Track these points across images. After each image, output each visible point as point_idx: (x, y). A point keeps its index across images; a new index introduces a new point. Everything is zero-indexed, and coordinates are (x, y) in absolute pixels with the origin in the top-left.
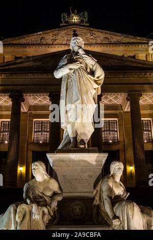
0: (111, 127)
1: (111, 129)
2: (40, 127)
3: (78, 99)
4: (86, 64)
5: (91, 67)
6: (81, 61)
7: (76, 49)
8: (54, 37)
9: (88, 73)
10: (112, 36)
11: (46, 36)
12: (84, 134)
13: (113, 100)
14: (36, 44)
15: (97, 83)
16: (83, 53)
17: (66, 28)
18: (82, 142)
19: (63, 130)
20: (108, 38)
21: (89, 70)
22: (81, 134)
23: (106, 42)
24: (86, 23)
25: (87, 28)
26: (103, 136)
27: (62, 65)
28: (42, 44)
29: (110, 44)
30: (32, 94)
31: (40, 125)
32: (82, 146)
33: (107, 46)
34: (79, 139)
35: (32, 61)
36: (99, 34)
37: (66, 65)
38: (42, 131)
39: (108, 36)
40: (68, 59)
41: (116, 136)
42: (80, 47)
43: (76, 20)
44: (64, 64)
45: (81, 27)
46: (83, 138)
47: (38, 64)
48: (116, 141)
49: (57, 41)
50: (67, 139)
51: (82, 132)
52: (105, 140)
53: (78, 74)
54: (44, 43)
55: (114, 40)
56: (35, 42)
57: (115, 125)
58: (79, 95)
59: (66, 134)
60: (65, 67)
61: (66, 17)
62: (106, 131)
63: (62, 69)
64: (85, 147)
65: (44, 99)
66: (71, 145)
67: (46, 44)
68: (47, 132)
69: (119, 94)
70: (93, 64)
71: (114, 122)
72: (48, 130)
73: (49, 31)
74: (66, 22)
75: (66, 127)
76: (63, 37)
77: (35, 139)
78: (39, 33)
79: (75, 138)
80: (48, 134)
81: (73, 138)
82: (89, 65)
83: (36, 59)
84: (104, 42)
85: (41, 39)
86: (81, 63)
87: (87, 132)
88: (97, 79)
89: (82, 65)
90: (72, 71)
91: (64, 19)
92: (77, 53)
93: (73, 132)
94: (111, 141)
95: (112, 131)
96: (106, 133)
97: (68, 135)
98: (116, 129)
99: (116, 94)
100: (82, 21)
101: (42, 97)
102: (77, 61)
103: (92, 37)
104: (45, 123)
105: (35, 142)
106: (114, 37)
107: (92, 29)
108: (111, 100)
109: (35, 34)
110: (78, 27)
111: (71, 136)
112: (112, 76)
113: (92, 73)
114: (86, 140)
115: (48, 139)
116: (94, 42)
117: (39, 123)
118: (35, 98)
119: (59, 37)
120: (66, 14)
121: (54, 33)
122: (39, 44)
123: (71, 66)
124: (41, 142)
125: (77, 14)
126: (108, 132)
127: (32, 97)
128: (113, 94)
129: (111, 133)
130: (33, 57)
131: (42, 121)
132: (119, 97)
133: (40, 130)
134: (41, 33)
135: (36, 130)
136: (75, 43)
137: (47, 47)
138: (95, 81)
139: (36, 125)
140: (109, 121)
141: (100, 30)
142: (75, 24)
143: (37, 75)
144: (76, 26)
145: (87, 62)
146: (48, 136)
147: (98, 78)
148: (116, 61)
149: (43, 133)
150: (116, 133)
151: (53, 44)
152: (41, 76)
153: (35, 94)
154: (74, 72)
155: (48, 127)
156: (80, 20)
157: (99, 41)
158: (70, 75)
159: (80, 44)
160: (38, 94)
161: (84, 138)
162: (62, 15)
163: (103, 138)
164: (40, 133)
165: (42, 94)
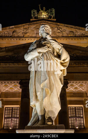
0: (77, 113)
1: (77, 116)
2: (11, 113)
3: (46, 79)
4: (53, 48)
5: (58, 51)
6: (49, 45)
7: (44, 35)
8: (25, 30)
9: (55, 56)
10: (77, 29)
11: (17, 30)
12: (52, 112)
13: (79, 88)
14: (8, 37)
15: (63, 65)
16: (51, 38)
17: (35, 22)
18: (50, 119)
19: (32, 108)
20: (73, 32)
21: (55, 54)
22: (49, 111)
23: (72, 36)
24: (53, 18)
25: (54, 23)
26: (70, 122)
27: (31, 49)
28: (14, 37)
29: (75, 37)
30: (3, 82)
31: (11, 111)
32: (50, 123)
33: (72, 39)
34: (47, 116)
35: (4, 51)
36: (65, 28)
37: (35, 49)
38: (12, 117)
39: (73, 30)
40: (37, 44)
41: (82, 122)
42: (48, 34)
43: (44, 16)
44: (34, 48)
45: (49, 22)
46: (50, 116)
47: (10, 54)
48: (83, 127)
49: (28, 35)
50: (36, 117)
51: (49, 109)
52: (72, 126)
53: (46, 57)
54: (15, 36)
55: (79, 33)
56: (7, 35)
57: (81, 111)
58: (47, 76)
59: (35, 113)
60: (35, 51)
61: (36, 13)
62: (73, 117)
63: (31, 53)
64: (53, 124)
65: (15, 86)
66: (40, 122)
67: (18, 37)
68: (17, 118)
69: (84, 82)
70: (60, 48)
71: (79, 109)
72: (18, 116)
73: (20, 25)
74: (35, 18)
75: (35, 105)
76: (33, 31)
77: (5, 125)
78: (11, 27)
79: (43, 116)
80: (18, 120)
81: (42, 116)
82: (56, 49)
83: (9, 49)
84: (69, 36)
85: (13, 32)
86: (48, 47)
87: (54, 110)
88: (63, 62)
89: (49, 49)
90: (41, 54)
91: (34, 15)
92: (45, 39)
93: (41, 110)
94: (77, 128)
95: (78, 117)
96: (72, 119)
97: (37, 113)
98: (82, 116)
99: (81, 82)
100: (50, 17)
101: (13, 85)
102: (45, 46)
103: (59, 31)
104: (15, 109)
105: (5, 128)
106: (78, 31)
107: (59, 24)
108: (76, 88)
109: (8, 28)
110: (47, 22)
111: (39, 114)
112: (77, 66)
113: (59, 56)
114: (54, 117)
115: (17, 125)
116: (61, 35)
117: (10, 110)
118: (6, 86)
119: (29, 31)
120: (36, 11)
121: (25, 27)
122: (11, 37)
123: (40, 50)
124: (11, 128)
125: (46, 11)
126: (75, 119)
127: (3, 85)
128: (78, 82)
129: (77, 119)
130: (6, 48)
131: (12, 108)
132: (84, 84)
133: (10, 116)
134: (13, 27)
135: (6, 116)
136: (43, 30)
137: (18, 39)
138: (62, 64)
139: (6, 111)
140: (75, 107)
141: (66, 25)
142: (43, 19)
143: (9, 64)
144: (45, 21)
145: (54, 46)
146: (18, 122)
147: (64, 60)
148: (81, 52)
149: (13, 119)
150: (82, 120)
151: (23, 37)
152: (13, 65)
153: (6, 82)
154: (42, 55)
155: (18, 113)
156: (48, 16)
157: (65, 35)
158: (39, 57)
159: (48, 32)
160: (10, 82)
161: (52, 116)
162: (32, 11)
163: (70, 125)
164: (10, 120)
165: (13, 82)
